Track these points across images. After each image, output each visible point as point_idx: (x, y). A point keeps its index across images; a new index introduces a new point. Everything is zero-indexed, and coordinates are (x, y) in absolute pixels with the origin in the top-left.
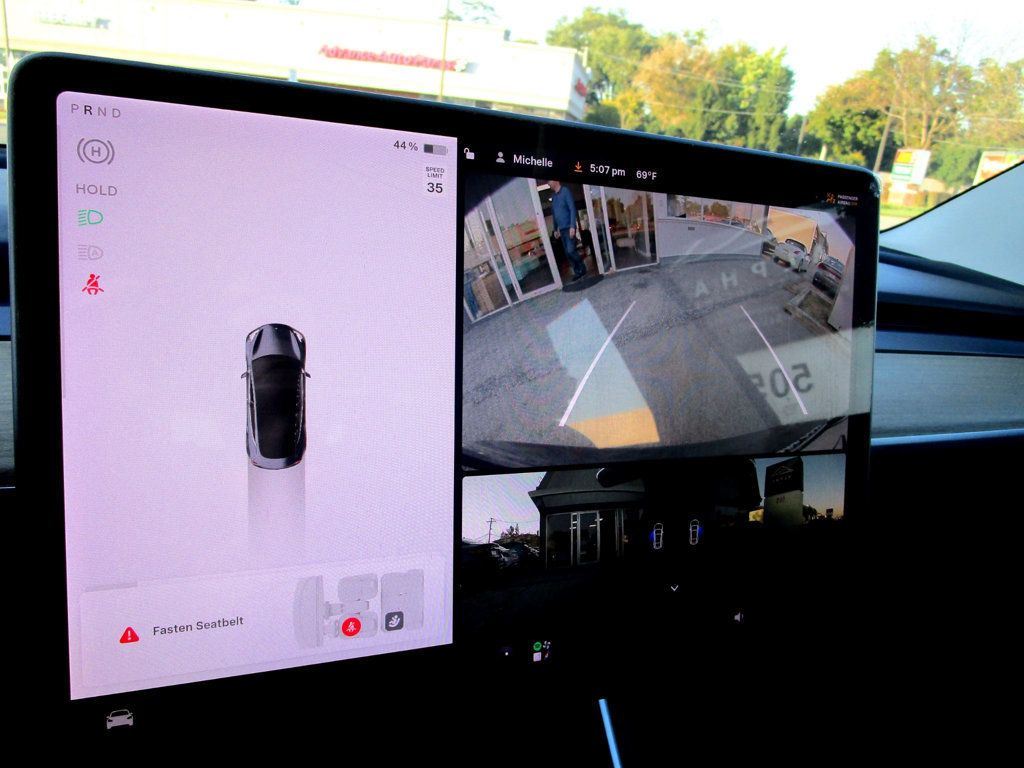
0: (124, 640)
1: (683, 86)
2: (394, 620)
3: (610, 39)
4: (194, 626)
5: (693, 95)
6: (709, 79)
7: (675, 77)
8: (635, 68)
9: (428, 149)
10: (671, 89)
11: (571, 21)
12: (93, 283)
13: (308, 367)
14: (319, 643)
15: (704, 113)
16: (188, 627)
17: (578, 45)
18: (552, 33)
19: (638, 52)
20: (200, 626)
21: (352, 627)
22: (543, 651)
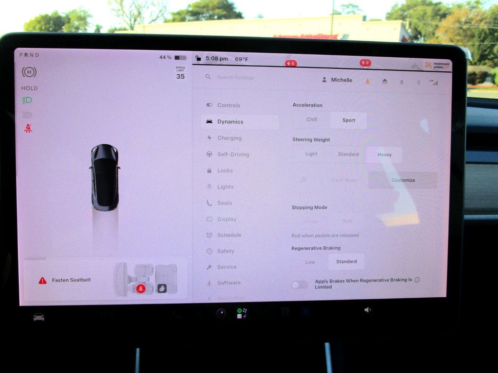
0: (40, 282)
1: (466, 32)
2: (162, 288)
3: (422, 13)
4: (70, 280)
5: (473, 36)
6: (484, 26)
7: (461, 28)
8: (437, 26)
9: (177, 58)
10: (459, 35)
11: (399, 6)
12: (28, 128)
13: (119, 165)
14: (125, 295)
15: (480, 45)
16: (67, 280)
17: (403, 18)
18: (389, 14)
19: (438, 17)
20: (72, 280)
21: (141, 289)
22: (243, 314)
